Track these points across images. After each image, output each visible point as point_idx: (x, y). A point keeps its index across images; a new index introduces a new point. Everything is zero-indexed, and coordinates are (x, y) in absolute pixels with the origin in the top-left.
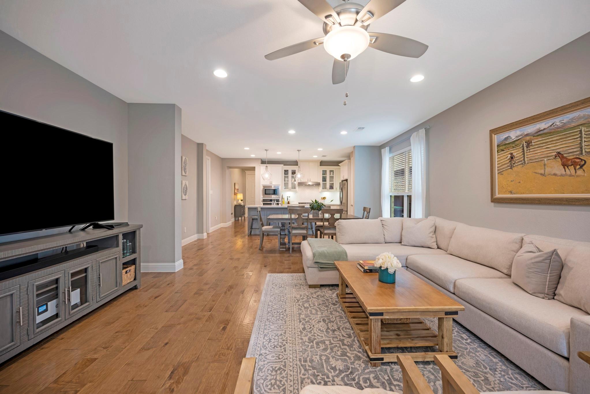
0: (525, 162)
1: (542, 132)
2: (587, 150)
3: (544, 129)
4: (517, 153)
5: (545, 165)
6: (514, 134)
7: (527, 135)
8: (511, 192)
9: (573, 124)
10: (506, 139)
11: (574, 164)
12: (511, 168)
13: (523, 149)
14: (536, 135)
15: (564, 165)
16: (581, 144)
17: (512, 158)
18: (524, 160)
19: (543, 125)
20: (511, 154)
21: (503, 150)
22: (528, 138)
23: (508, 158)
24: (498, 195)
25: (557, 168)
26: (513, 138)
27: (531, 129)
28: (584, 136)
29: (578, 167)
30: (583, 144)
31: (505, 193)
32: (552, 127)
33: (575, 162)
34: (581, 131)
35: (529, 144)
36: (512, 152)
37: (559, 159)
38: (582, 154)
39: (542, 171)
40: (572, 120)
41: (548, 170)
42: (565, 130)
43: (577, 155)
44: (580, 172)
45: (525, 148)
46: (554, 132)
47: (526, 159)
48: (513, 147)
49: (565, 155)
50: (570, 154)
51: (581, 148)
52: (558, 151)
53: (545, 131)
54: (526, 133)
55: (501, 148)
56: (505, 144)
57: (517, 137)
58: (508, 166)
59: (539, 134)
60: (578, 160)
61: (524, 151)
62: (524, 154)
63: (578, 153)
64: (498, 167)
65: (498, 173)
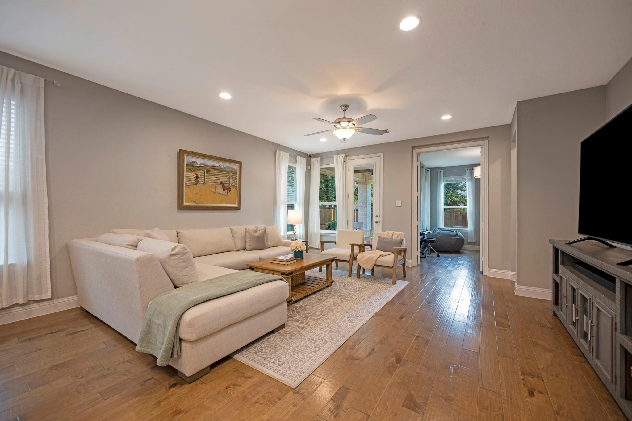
0: (205, 182)
1: (215, 168)
2: (232, 184)
3: (216, 166)
4: (200, 175)
5: (215, 187)
6: (199, 161)
7: (207, 166)
8: (195, 202)
9: (228, 170)
10: (194, 162)
11: (227, 189)
12: (196, 185)
13: (205, 174)
14: (212, 168)
15: (224, 189)
16: (230, 180)
17: (197, 177)
18: (205, 181)
19: (216, 163)
20: (197, 175)
21: (191, 170)
22: (208, 168)
23: (194, 177)
24: (185, 204)
25: (220, 190)
26: (199, 164)
27: (210, 163)
28: (231, 177)
29: (228, 191)
30: (231, 181)
31: (191, 202)
32: (219, 167)
33: (227, 188)
34: (230, 174)
35: (208, 172)
36: (197, 173)
37: (222, 186)
38: (230, 185)
39: (214, 191)
40: (227, 167)
41: (217, 190)
42: (225, 171)
43: (228, 185)
44: (229, 194)
45: (206, 174)
46: (220, 170)
47: (206, 181)
48: (198, 170)
49: (224, 184)
50: (226, 184)
51: (230, 182)
52: (222, 181)
53: (217, 168)
54: (206, 164)
55: (189, 167)
56: (193, 166)
57: (201, 164)
58: (194, 183)
59: (213, 167)
60: (229, 188)
61: (205, 175)
62: (205, 177)
63: (229, 184)
64: (186, 182)
65: (186, 186)
